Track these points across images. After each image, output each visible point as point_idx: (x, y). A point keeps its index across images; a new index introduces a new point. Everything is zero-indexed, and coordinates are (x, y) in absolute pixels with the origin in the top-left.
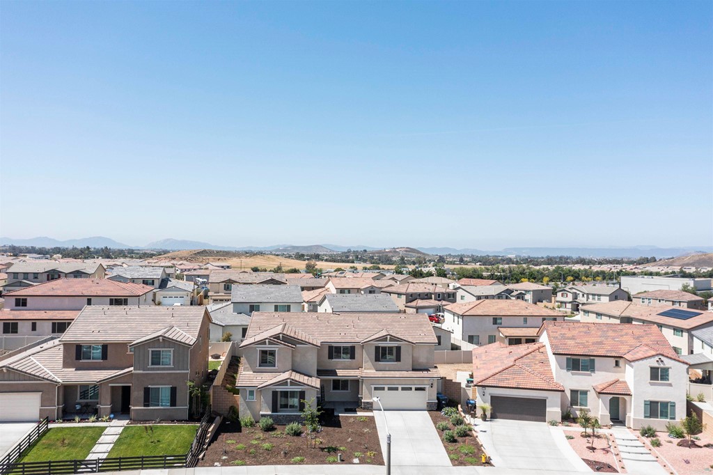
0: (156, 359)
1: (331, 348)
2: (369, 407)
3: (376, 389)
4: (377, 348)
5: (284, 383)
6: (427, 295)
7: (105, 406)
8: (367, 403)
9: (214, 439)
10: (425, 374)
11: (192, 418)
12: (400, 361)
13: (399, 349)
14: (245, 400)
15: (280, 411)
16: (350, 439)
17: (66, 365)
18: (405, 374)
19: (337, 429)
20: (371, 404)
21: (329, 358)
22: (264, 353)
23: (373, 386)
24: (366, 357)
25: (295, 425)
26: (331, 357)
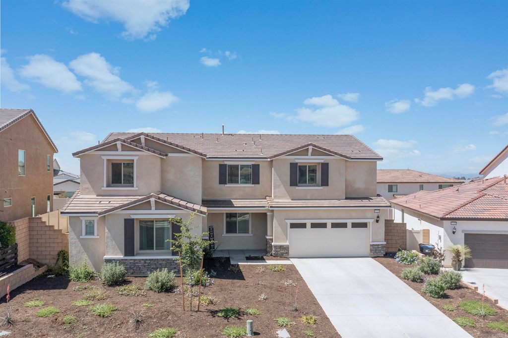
1: (222, 167)
2: (283, 253)
3: (293, 226)
4: (293, 166)
8: (281, 247)
10: (365, 202)
12: (327, 185)
13: (325, 167)
14: (78, 238)
15: (138, 254)
16: (263, 296)
18: (334, 204)
19: (238, 282)
20: (286, 248)
21: (220, 183)
22: (115, 165)
23: (289, 222)
24: (276, 180)
25: (163, 275)
26: (222, 181)
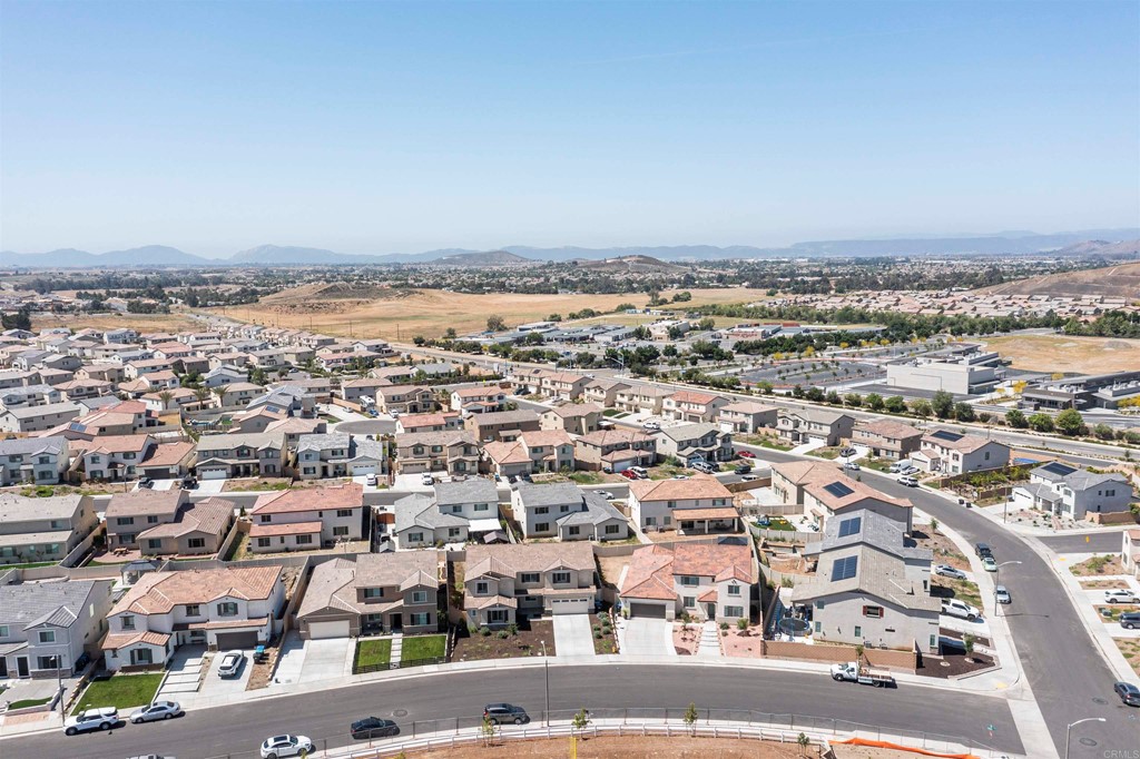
0: (417, 597)
1: (523, 575)
2: (550, 614)
4: (554, 575)
5: (495, 606)
6: (624, 444)
7: (387, 626)
8: (548, 611)
9: (456, 643)
10: (586, 590)
11: (440, 631)
12: (569, 582)
13: (569, 574)
14: (470, 616)
15: (493, 623)
17: (359, 601)
18: (573, 591)
19: (529, 632)
20: (551, 611)
21: (522, 583)
22: (480, 585)
23: (552, 600)
24: (547, 581)
25: (503, 632)
26: (523, 581)
